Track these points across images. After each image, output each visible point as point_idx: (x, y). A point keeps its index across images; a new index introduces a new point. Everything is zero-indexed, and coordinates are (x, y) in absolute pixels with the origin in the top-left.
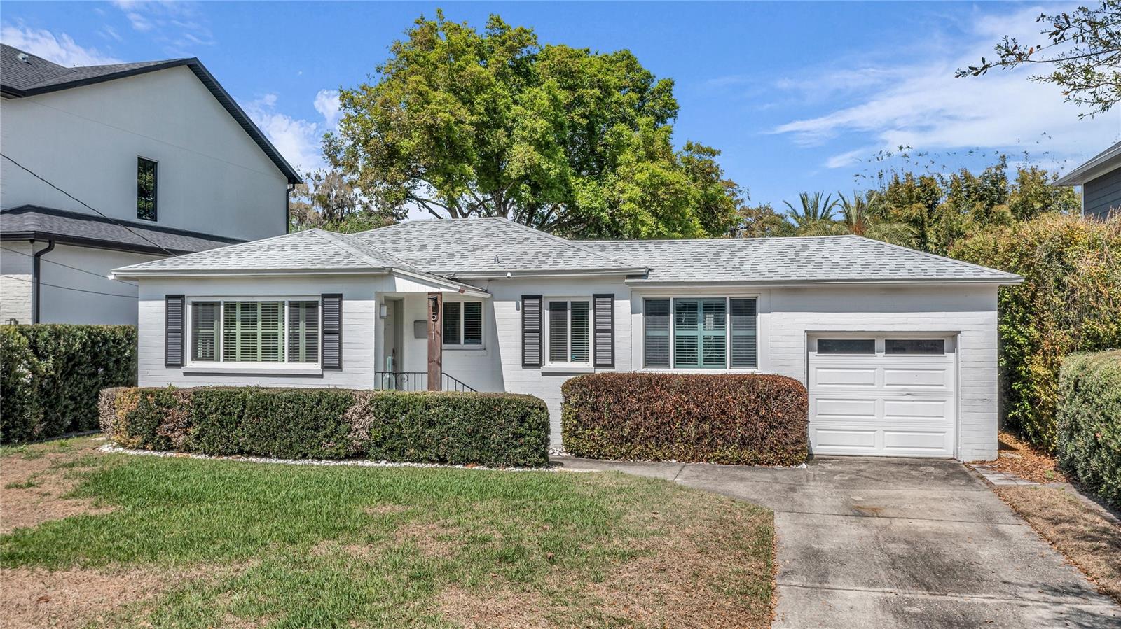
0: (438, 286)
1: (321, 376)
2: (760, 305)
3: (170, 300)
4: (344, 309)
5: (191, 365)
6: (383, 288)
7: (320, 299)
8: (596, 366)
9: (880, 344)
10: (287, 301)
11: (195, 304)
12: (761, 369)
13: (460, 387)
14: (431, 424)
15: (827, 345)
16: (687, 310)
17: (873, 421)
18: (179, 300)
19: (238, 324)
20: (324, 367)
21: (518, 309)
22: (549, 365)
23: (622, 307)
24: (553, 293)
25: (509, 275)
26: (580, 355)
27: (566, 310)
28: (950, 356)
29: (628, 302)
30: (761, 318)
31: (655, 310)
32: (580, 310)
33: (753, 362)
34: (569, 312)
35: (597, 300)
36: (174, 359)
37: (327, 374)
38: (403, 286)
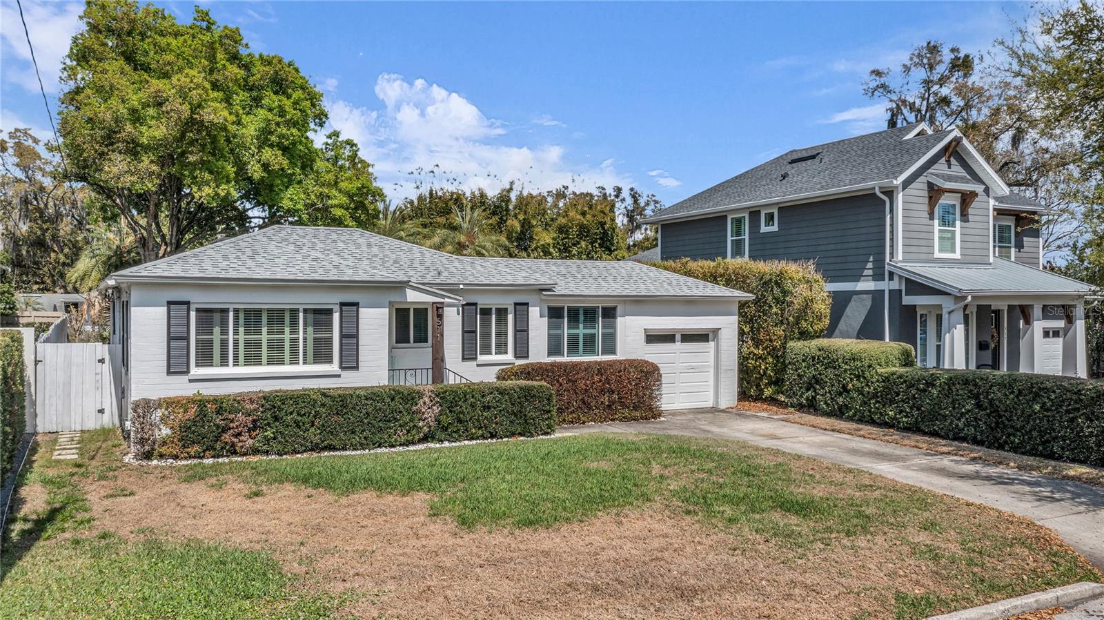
0: (444, 297)
1: (339, 376)
2: (619, 311)
3: (172, 307)
4: (361, 316)
5: (196, 371)
6: (395, 297)
7: (337, 308)
8: (516, 357)
9: (678, 337)
10: (301, 308)
11: (198, 310)
12: (619, 356)
13: (458, 378)
14: (486, 408)
15: (653, 338)
16: (574, 314)
17: (675, 387)
18: (185, 307)
19: (265, 330)
20: (342, 368)
21: (458, 314)
22: (482, 358)
23: (534, 312)
24: (483, 301)
25: (461, 286)
26: (502, 349)
27: (491, 314)
28: (712, 344)
29: (538, 308)
30: (620, 320)
31: (554, 313)
32: (502, 313)
33: (614, 352)
34: (494, 316)
35: (518, 307)
36: (176, 367)
37: (345, 374)
38: (412, 296)
